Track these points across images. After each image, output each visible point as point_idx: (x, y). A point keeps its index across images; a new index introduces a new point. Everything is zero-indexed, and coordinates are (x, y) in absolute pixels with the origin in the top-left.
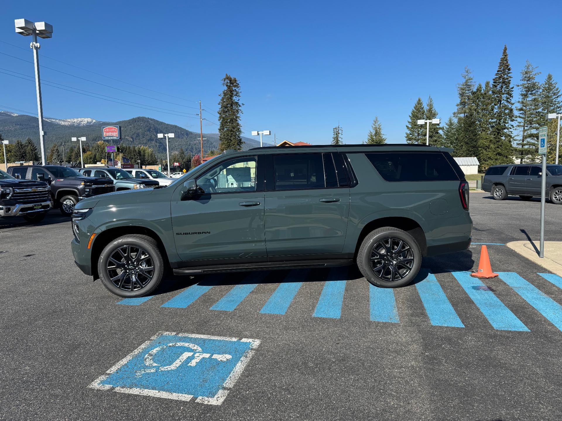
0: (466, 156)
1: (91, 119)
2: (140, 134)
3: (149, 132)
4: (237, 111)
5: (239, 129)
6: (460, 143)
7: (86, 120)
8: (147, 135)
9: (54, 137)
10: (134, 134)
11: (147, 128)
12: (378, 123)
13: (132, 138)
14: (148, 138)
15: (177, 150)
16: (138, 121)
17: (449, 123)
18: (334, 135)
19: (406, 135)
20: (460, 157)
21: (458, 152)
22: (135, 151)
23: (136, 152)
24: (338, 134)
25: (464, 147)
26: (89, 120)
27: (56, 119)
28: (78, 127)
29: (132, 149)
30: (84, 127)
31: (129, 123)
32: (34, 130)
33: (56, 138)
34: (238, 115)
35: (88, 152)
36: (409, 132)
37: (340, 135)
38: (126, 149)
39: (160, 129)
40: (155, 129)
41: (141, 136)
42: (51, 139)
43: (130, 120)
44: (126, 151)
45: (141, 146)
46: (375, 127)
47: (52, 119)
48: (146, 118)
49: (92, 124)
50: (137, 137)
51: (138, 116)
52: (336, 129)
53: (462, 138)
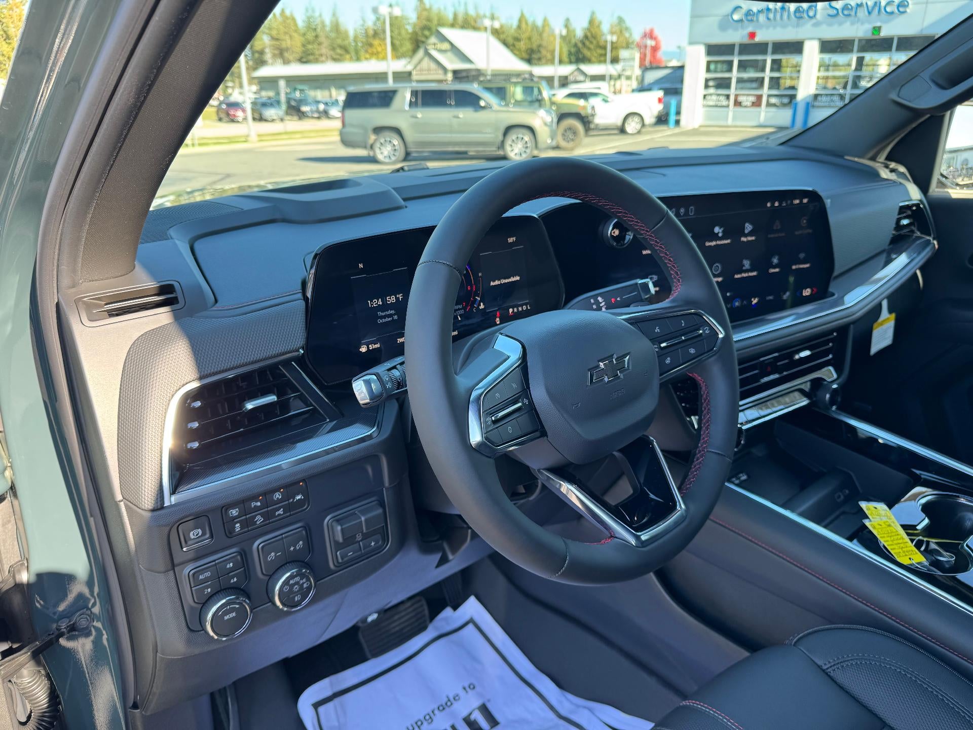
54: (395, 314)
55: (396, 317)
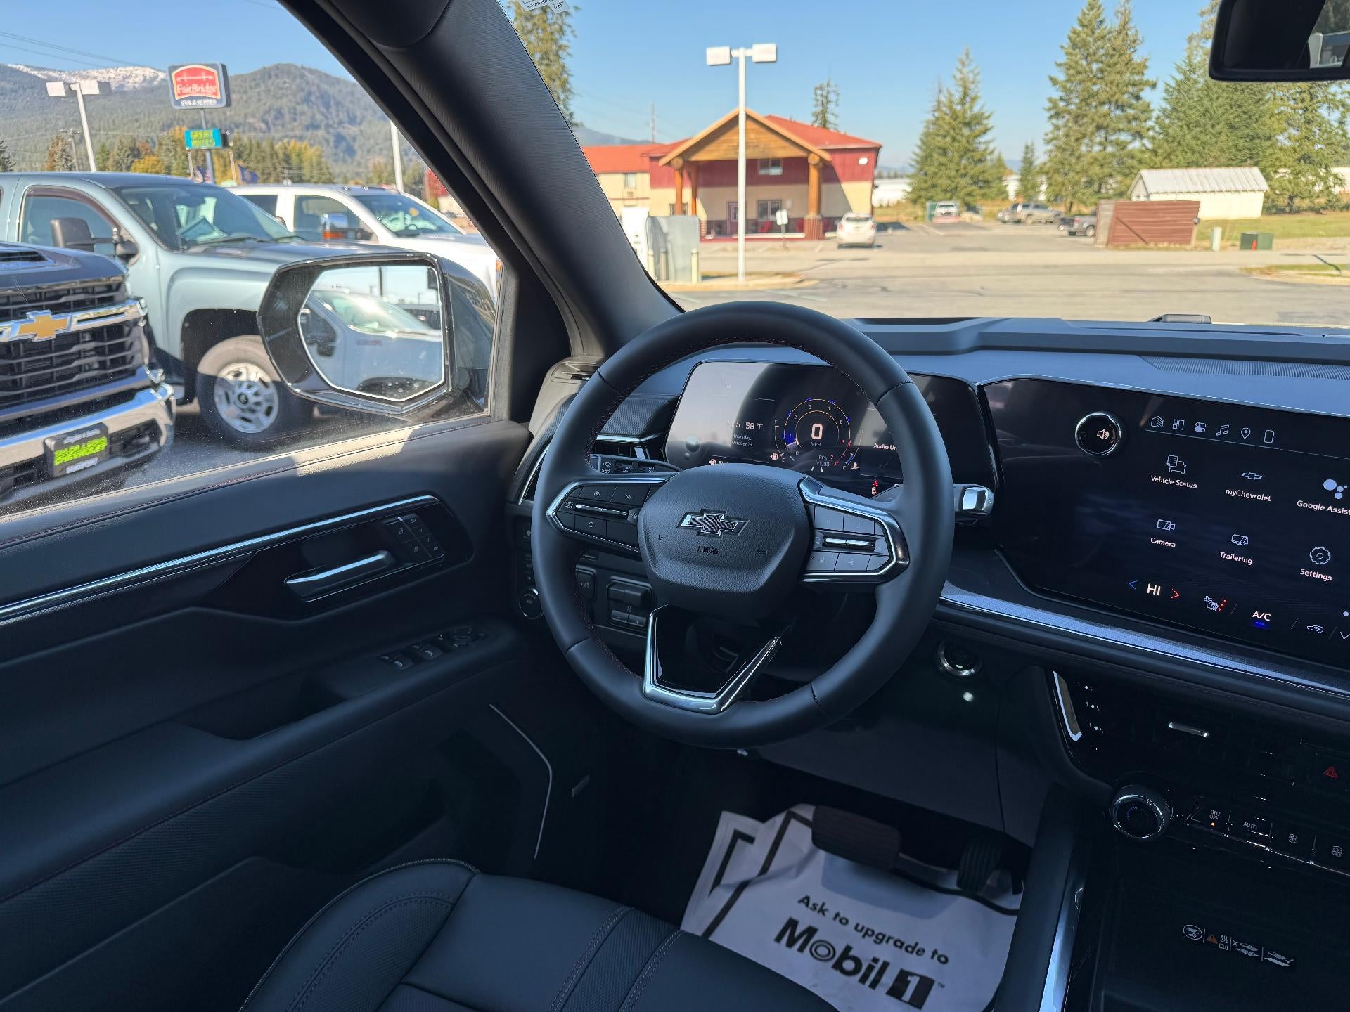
0: (1229, 166)
1: (152, 70)
2: (285, 111)
3: (308, 104)
4: (561, 30)
5: (565, 82)
6: (1213, 126)
7: (138, 72)
8: (303, 113)
9: (59, 119)
10: (268, 112)
11: (302, 94)
12: (972, 68)
13: (266, 122)
14: (306, 120)
15: (380, 154)
16: (277, 76)
17: (1185, 67)
18: (816, 106)
19: (1049, 105)
20: (1210, 165)
21: (1206, 151)
22: (274, 154)
23: (277, 157)
24: (828, 102)
25: (1223, 137)
26: (147, 74)
27: (61, 71)
28: (120, 93)
29: (268, 149)
30: (135, 91)
31: (254, 80)
32: (6, 101)
33: (66, 124)
34: (563, 42)
35: (147, 158)
36: (1057, 94)
37: (831, 107)
38: (251, 151)
39: (334, 98)
40: (322, 97)
41: (287, 117)
42: (52, 125)
43: (255, 73)
44: (249, 155)
45: (288, 143)
46: (962, 76)
47: (51, 70)
48: (296, 67)
49: (155, 83)
50: (276, 118)
51: (276, 63)
52: (821, 88)
53: (1222, 110)
54: (750, 441)
55: (751, 444)
